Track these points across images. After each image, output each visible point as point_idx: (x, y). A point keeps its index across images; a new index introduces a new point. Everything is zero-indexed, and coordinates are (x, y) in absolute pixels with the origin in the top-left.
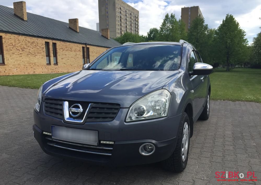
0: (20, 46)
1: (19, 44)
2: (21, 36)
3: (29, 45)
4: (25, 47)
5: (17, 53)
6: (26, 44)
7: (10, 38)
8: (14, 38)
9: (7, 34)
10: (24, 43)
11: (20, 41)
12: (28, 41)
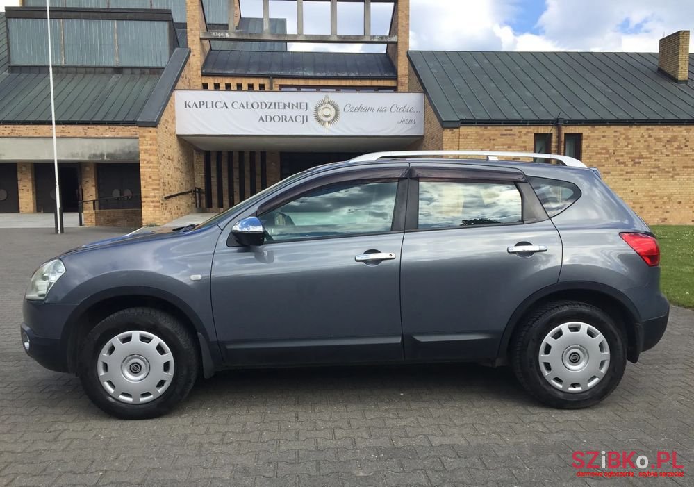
0: (627, 153)
1: (626, 148)
2: (634, 128)
3: (659, 147)
4: (645, 153)
5: (616, 172)
6: (648, 148)
7: (604, 137)
8: (616, 134)
9: (596, 127)
10: (641, 145)
11: (630, 141)
12: (655, 139)
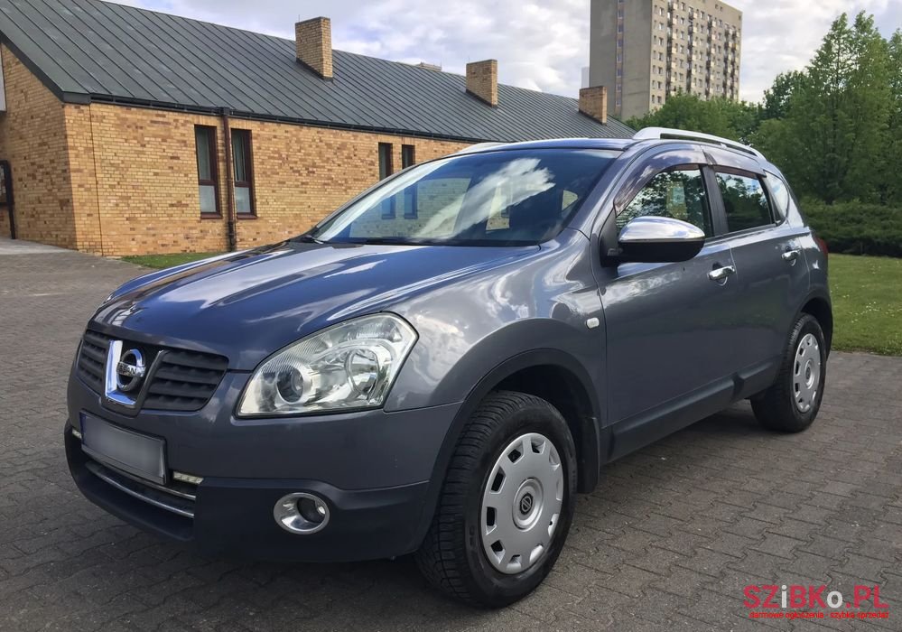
0: (301, 160)
1: (298, 154)
2: (305, 130)
3: (329, 154)
4: (318, 161)
5: (291, 183)
6: (320, 154)
7: (275, 137)
8: (287, 135)
9: (266, 124)
10: (313, 151)
11: (302, 145)
12: (326, 144)
